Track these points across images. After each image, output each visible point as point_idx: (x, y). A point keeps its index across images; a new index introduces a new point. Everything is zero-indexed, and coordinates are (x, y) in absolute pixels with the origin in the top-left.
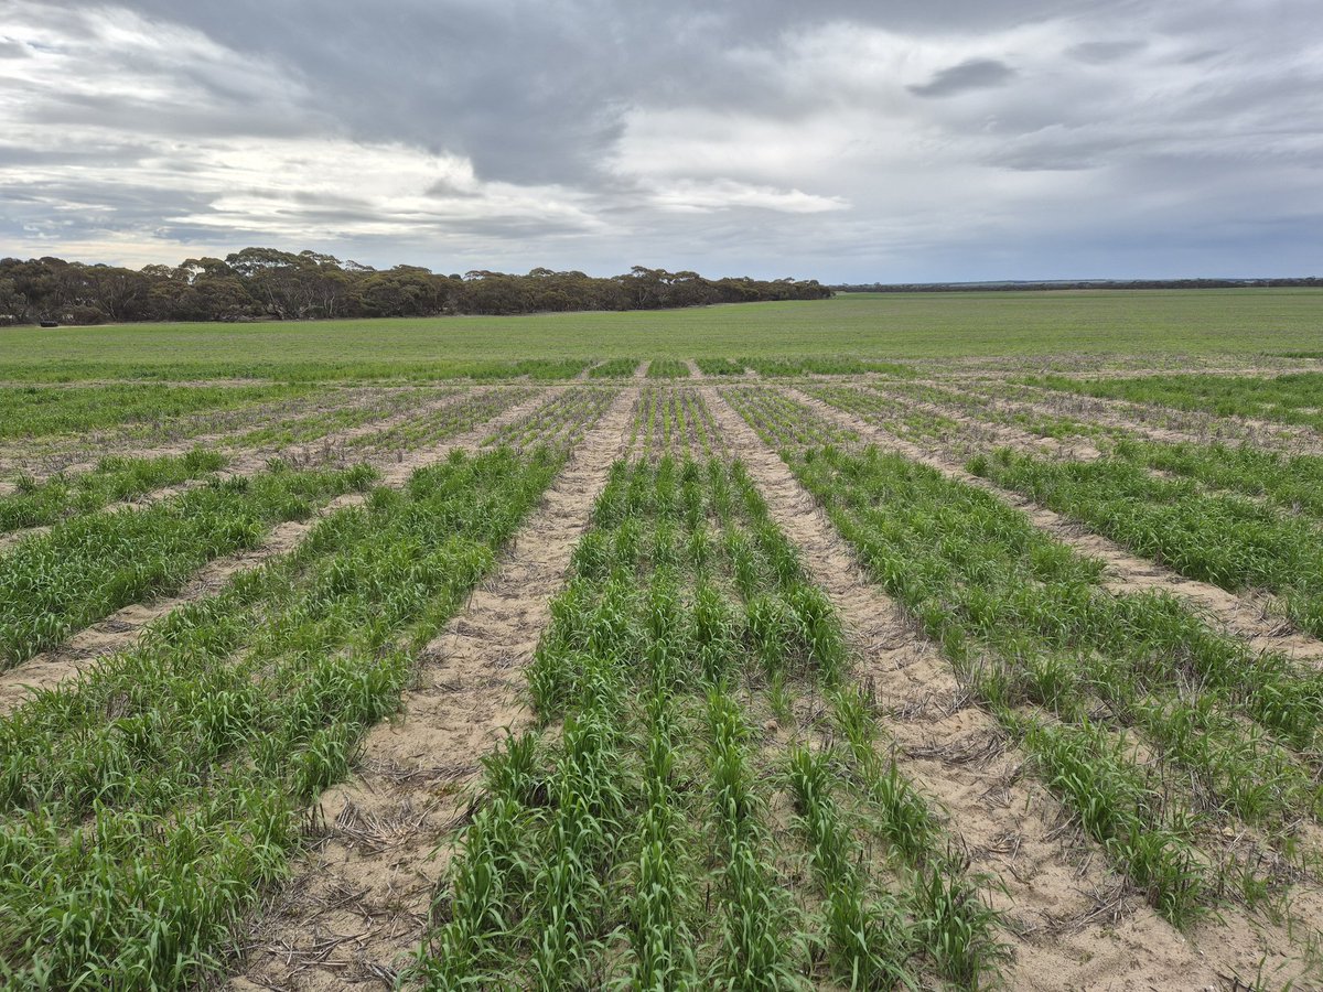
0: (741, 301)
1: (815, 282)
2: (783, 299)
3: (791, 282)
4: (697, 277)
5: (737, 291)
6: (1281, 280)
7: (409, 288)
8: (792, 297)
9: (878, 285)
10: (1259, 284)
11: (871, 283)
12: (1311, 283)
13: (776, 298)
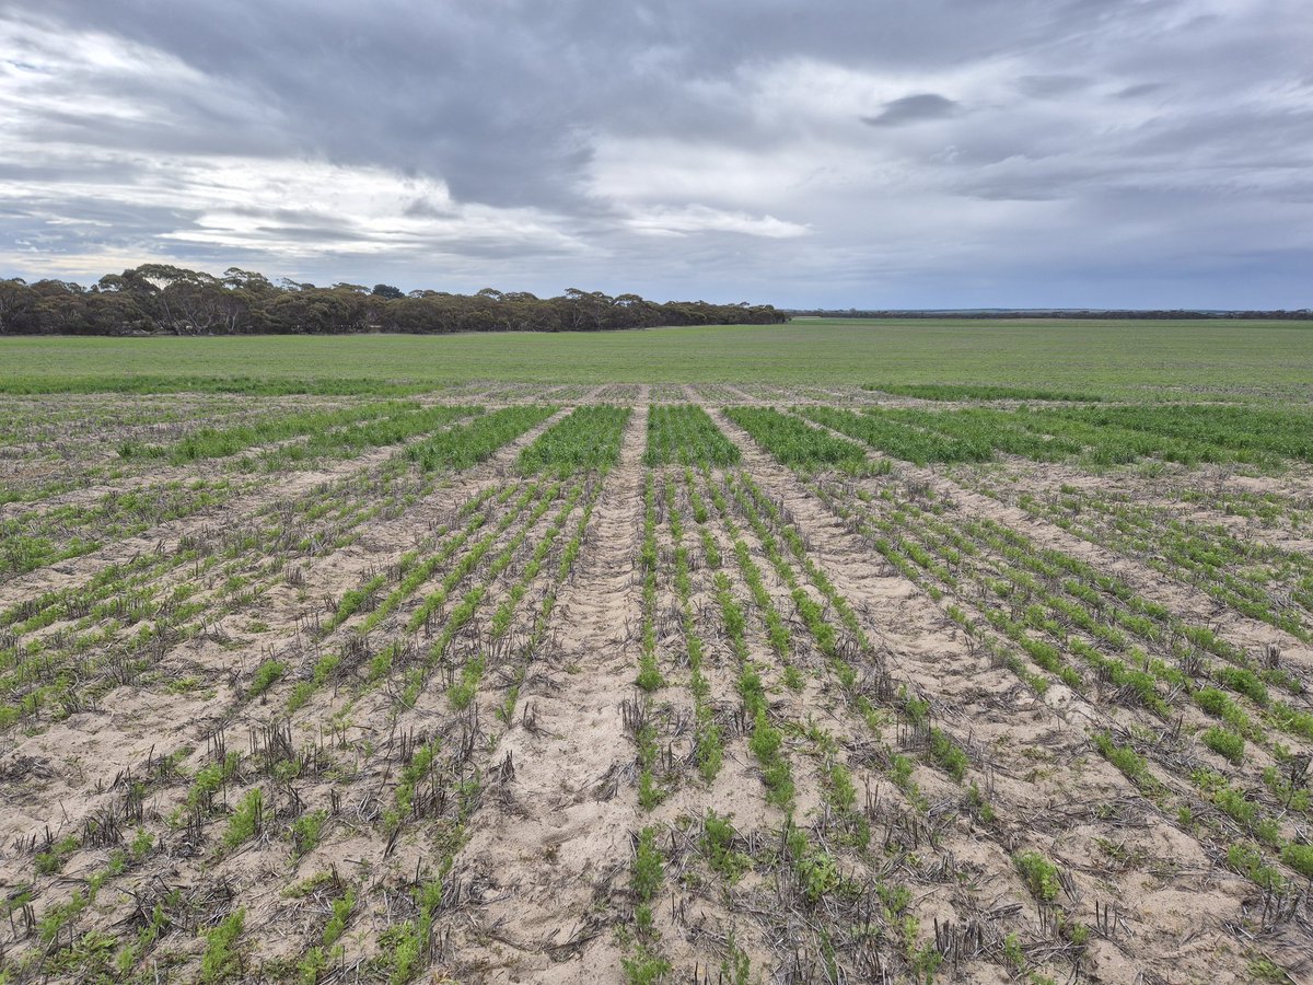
0: (687, 324)
1: (770, 307)
2: (732, 323)
3: (746, 307)
4: (640, 300)
5: (682, 314)
6: (1252, 312)
7: (317, 305)
8: (743, 321)
9: (853, 310)
10: (1230, 316)
11: (847, 308)
12: (1302, 316)
13: (726, 322)
